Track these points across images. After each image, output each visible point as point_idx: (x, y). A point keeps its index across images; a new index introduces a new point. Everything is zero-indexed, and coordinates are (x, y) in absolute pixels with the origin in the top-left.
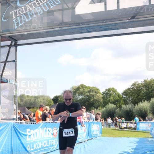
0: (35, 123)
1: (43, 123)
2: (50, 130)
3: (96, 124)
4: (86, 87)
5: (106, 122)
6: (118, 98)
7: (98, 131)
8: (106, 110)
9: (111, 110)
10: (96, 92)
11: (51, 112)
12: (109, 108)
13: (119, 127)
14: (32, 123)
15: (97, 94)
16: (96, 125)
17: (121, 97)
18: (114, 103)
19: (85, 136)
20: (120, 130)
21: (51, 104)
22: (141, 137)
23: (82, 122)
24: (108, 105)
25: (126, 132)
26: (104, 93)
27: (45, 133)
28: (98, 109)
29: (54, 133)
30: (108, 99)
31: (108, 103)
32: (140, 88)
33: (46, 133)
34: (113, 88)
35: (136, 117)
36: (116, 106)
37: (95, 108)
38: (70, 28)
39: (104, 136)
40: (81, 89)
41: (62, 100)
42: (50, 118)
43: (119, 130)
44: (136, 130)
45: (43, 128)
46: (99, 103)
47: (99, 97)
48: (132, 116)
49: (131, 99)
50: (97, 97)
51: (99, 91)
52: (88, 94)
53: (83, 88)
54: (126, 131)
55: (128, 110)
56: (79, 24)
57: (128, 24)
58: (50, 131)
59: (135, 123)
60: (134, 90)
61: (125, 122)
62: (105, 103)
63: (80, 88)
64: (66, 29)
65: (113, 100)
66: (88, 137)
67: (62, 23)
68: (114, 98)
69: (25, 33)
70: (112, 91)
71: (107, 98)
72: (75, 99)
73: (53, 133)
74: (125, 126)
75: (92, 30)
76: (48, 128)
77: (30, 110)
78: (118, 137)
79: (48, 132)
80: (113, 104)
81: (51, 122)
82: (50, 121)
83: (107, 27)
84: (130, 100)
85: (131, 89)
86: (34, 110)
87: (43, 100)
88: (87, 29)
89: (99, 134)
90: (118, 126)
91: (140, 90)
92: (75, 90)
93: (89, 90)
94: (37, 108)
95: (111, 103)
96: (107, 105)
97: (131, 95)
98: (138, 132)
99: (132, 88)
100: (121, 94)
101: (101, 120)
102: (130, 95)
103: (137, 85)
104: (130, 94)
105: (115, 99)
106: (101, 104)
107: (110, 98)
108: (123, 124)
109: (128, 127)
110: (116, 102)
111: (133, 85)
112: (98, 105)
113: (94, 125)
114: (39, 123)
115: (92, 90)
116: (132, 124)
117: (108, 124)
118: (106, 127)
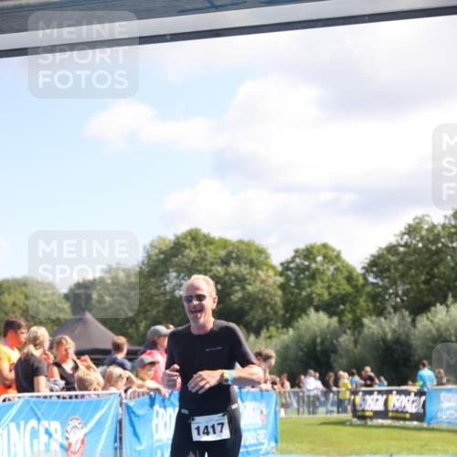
1: (21, 401)
2: (52, 430)
3: (254, 399)
4: (212, 243)
5: (296, 389)
6: (348, 289)
7: (261, 429)
8: (299, 339)
9: (319, 340)
10: (252, 264)
11: (54, 350)
12: (308, 328)
13: (355, 411)
15: (260, 272)
16: (254, 404)
17: (361, 281)
18: (329, 308)
20: (358, 425)
24: (304, 316)
26: (286, 267)
27: (32, 445)
28: (264, 333)
29: (70, 445)
30: (304, 293)
31: (304, 311)
32: (440, 245)
33: (35, 441)
34: (325, 246)
35: (424, 366)
36: (340, 322)
39: (290, 453)
40: (188, 251)
42: (52, 376)
43: (351, 425)
44: (425, 425)
45: (22, 423)
46: (268, 309)
47: (268, 282)
48: (405, 365)
49: (400, 293)
50: (258, 283)
51: (267, 258)
52: (220, 270)
53: (198, 245)
54: (382, 426)
55: (389, 336)
58: (54, 435)
59: (420, 393)
60: (416, 251)
62: (293, 310)
63: (184, 246)
65: (326, 297)
68: (329, 287)
70: (319, 259)
72: (164, 294)
73: (65, 443)
74: (380, 407)
76: (45, 423)
78: (351, 454)
79: (44, 438)
80: (325, 314)
81: (59, 397)
82: (52, 390)
84: (397, 296)
85: (402, 249)
87: (27, 297)
89: (266, 441)
91: (438, 252)
92: (161, 252)
93: (223, 253)
95: (317, 309)
96: (300, 316)
97: (403, 276)
98: (433, 430)
99: (406, 245)
100: (359, 270)
101: (274, 383)
102: (397, 274)
103: (424, 233)
104: (396, 269)
105: (333, 290)
106: (276, 313)
107: (313, 288)
108: (367, 397)
109: (393, 411)
110: (338, 305)
111: (410, 231)
112: (264, 316)
113: (247, 403)
114: (4, 400)
115: (234, 255)
116: (408, 397)
117: (306, 399)
118: (298, 413)
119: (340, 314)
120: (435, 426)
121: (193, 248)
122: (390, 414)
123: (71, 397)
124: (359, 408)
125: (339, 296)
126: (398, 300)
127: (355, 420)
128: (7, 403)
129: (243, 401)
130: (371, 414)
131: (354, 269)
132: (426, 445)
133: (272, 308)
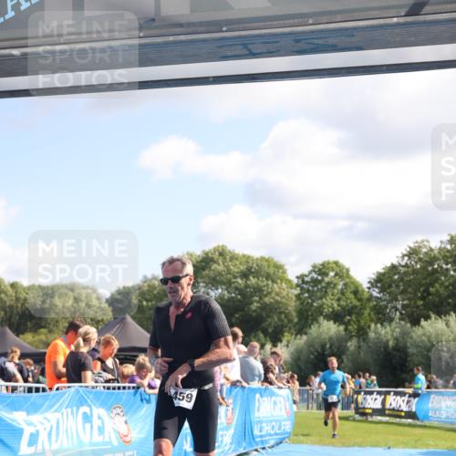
0: (44, 390)
4: (237, 259)
8: (310, 344)
9: (328, 346)
10: (268, 277)
12: (319, 335)
13: (357, 408)
14: (30, 390)
15: (275, 285)
17: (366, 296)
18: (336, 317)
19: (230, 441)
20: (360, 421)
21: (105, 318)
22: (436, 446)
23: (219, 388)
24: (316, 326)
25: (380, 426)
26: (301, 277)
27: (84, 428)
31: (315, 320)
32: (436, 266)
34: (336, 263)
36: (346, 330)
37: (265, 337)
38: (182, 38)
39: (301, 443)
40: (214, 266)
41: (145, 303)
43: (354, 420)
45: (75, 408)
46: (283, 317)
47: (287, 295)
48: (402, 370)
49: (399, 307)
50: (273, 295)
51: (284, 272)
52: (241, 282)
53: (225, 260)
54: (380, 422)
55: (391, 343)
56: (216, 26)
57: (397, 31)
59: (415, 395)
60: (415, 272)
61: (377, 389)
62: (306, 317)
63: (212, 260)
64: (166, 44)
66: (239, 444)
67: (153, 20)
68: (339, 300)
69: (16, 52)
70: (332, 274)
71: (313, 301)
74: (378, 405)
75: (264, 51)
77: (24, 340)
78: (354, 445)
80: (335, 322)
81: (104, 387)
83: (320, 41)
85: (402, 269)
86: (37, 338)
88: (245, 46)
90: (353, 406)
91: (435, 271)
93: (244, 268)
94: (50, 331)
95: (328, 317)
96: (312, 323)
97: (402, 292)
98: (425, 427)
99: (406, 266)
100: (365, 285)
102: (397, 291)
103: (422, 255)
104: (398, 286)
105: (343, 303)
106: (290, 321)
107: (324, 300)
108: (368, 396)
109: (389, 410)
110: (345, 316)
111: (410, 254)
112: (280, 323)
113: (265, 399)
114: (57, 389)
115: (253, 270)
116: (403, 398)
117: (315, 396)
118: (308, 409)
119: (347, 324)
120: (427, 424)
121: (221, 263)
122: (387, 412)
123: (114, 389)
124: (360, 406)
125: (347, 308)
126: (398, 313)
127: (357, 416)
128: (60, 391)
129: (262, 396)
130: (370, 411)
131: (361, 285)
132: (420, 440)
133: (286, 317)
